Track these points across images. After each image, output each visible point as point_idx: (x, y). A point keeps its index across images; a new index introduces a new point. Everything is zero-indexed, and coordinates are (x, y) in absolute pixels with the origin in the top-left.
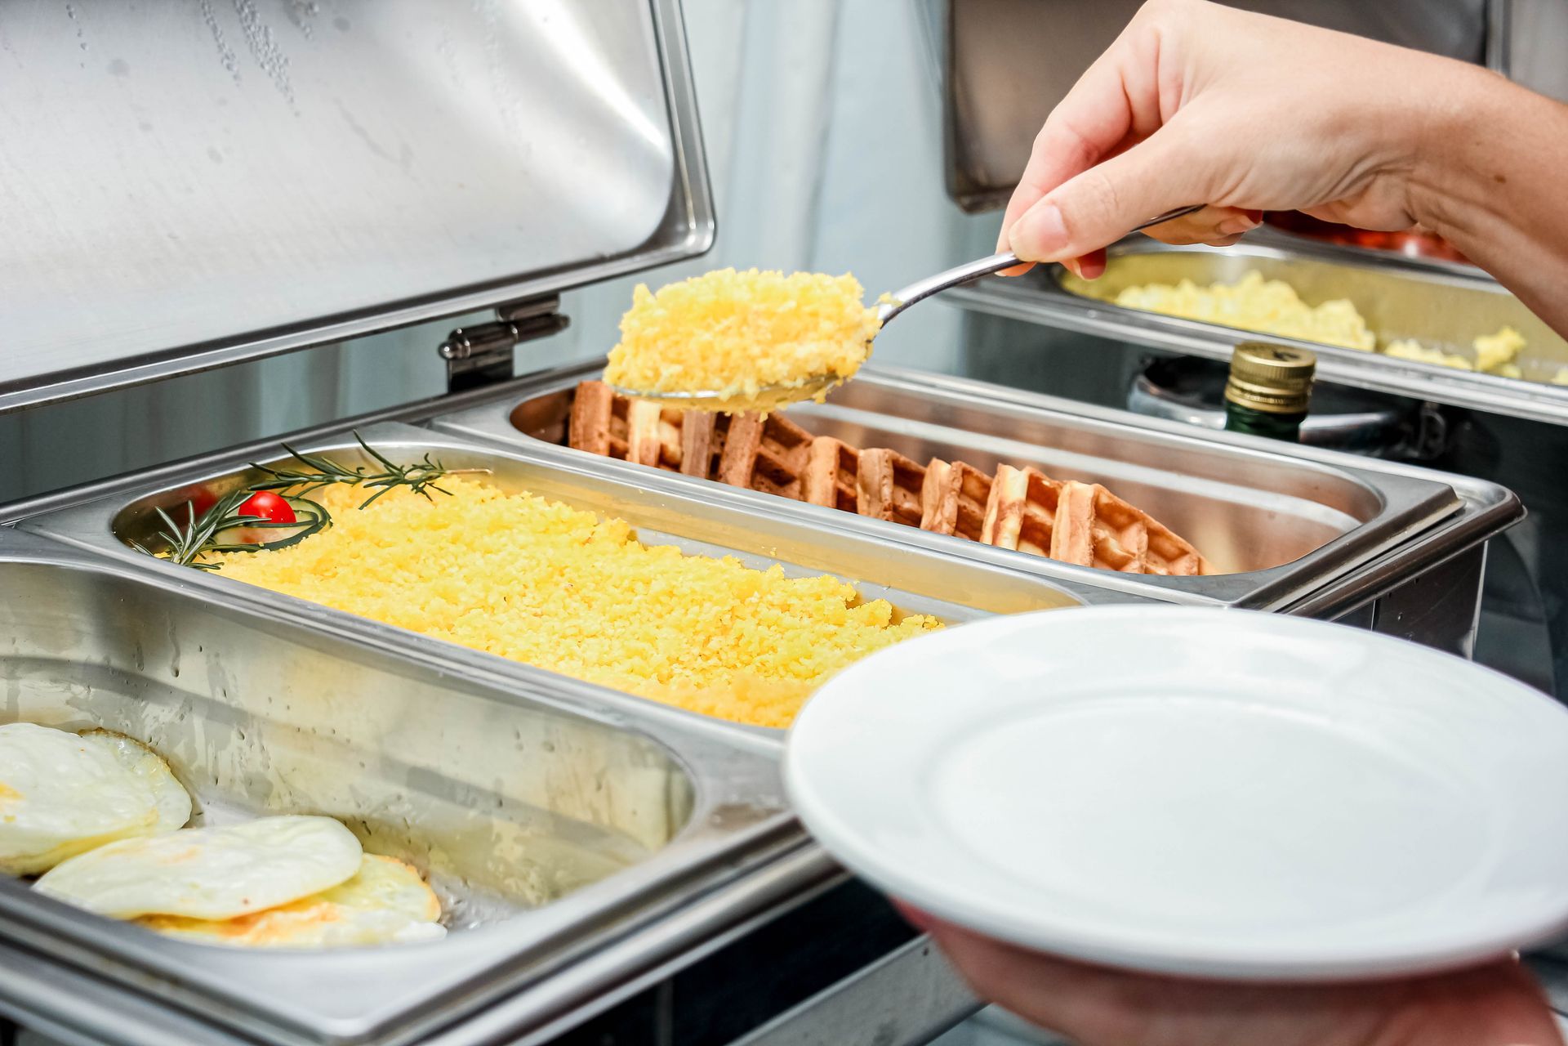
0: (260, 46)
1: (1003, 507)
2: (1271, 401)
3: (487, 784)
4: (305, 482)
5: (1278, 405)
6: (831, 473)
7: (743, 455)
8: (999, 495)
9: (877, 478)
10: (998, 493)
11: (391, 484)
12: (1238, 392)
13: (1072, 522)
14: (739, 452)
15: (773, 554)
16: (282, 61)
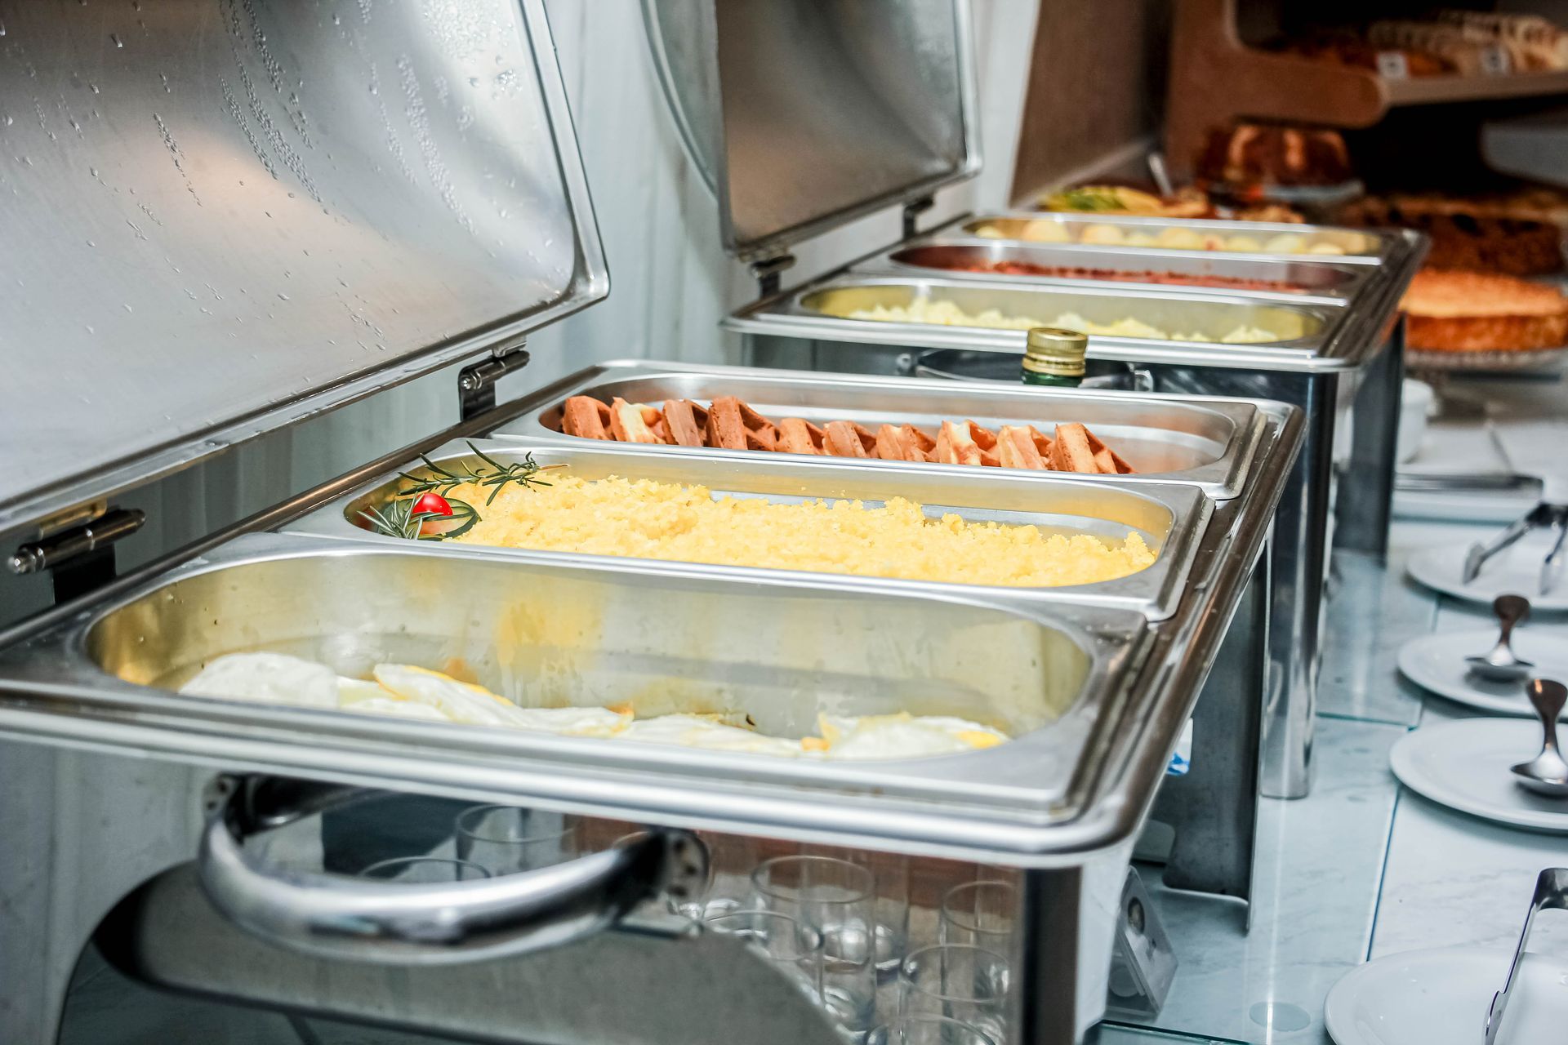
0: (280, 148)
1: (961, 450)
2: (1071, 367)
3: (809, 665)
4: (438, 486)
5: (1076, 369)
6: (808, 444)
7: (737, 437)
8: (951, 443)
9: (848, 442)
10: (949, 442)
11: (503, 481)
12: (1044, 365)
13: (1022, 453)
14: (733, 435)
15: (843, 495)
16: (296, 159)
